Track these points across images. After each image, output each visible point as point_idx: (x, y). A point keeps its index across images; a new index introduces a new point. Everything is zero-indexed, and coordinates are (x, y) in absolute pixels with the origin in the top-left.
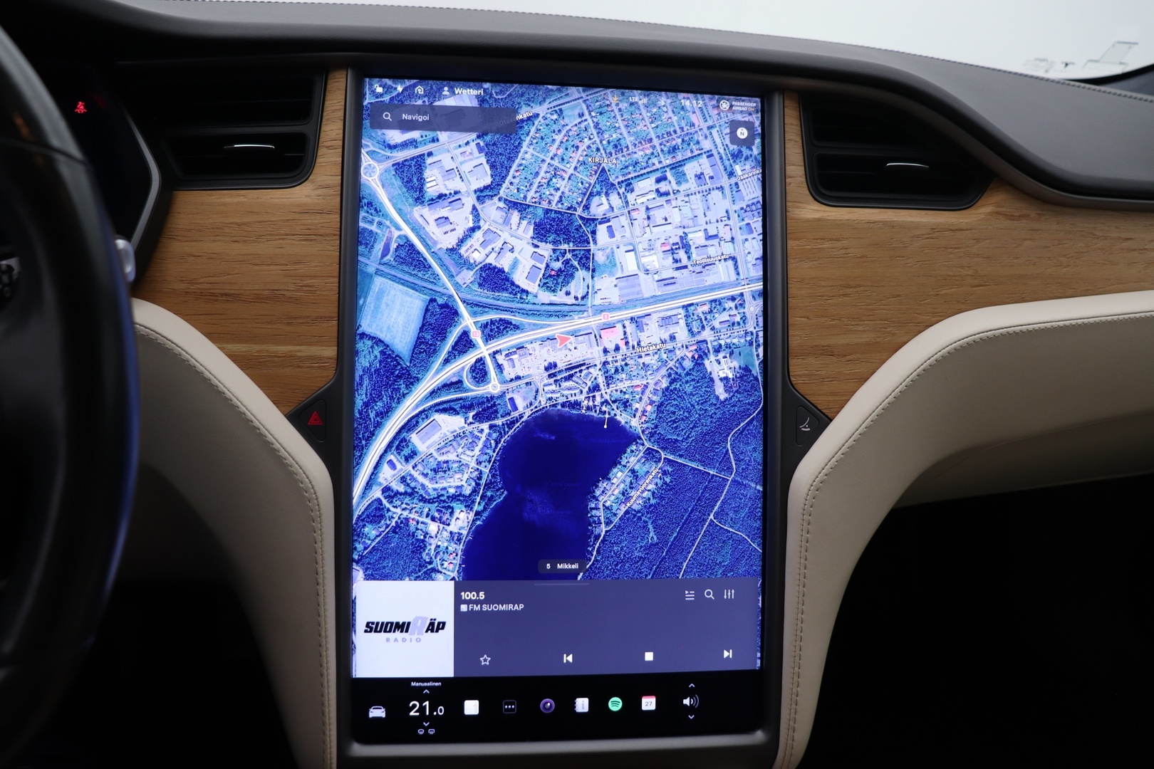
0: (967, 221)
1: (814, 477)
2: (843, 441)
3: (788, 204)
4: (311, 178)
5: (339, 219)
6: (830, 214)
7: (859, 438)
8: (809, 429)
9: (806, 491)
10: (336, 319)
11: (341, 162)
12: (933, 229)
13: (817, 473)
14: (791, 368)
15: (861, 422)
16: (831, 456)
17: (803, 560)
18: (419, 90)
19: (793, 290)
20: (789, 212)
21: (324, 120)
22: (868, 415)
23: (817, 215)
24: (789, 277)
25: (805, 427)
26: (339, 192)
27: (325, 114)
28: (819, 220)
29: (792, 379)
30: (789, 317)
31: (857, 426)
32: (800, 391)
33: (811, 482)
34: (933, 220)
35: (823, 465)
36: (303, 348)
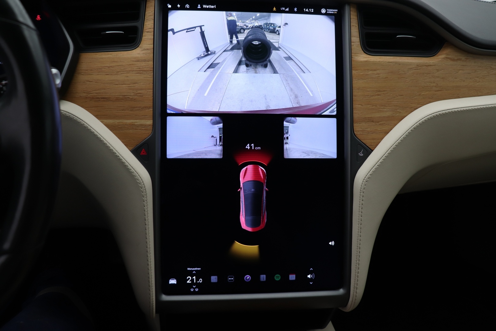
0: (433, 62)
1: (365, 176)
2: (378, 160)
3: (352, 54)
4: (140, 46)
5: (153, 64)
6: (371, 59)
7: (385, 158)
8: (363, 155)
9: (362, 182)
10: (152, 108)
11: (153, 38)
12: (418, 65)
13: (366, 174)
14: (354, 128)
15: (386, 151)
16: (372, 167)
17: (360, 213)
18: (187, 6)
19: (355, 93)
20: (353, 58)
21: (145, 20)
22: (389, 148)
23: (365, 59)
24: (353, 87)
25: (361, 154)
26: (153, 52)
27: (146, 17)
28: (366, 61)
29: (355, 132)
30: (353, 105)
31: (384, 153)
32: (358, 138)
33: (364, 178)
34: (418, 61)
35: (369, 171)
36: (137, 121)
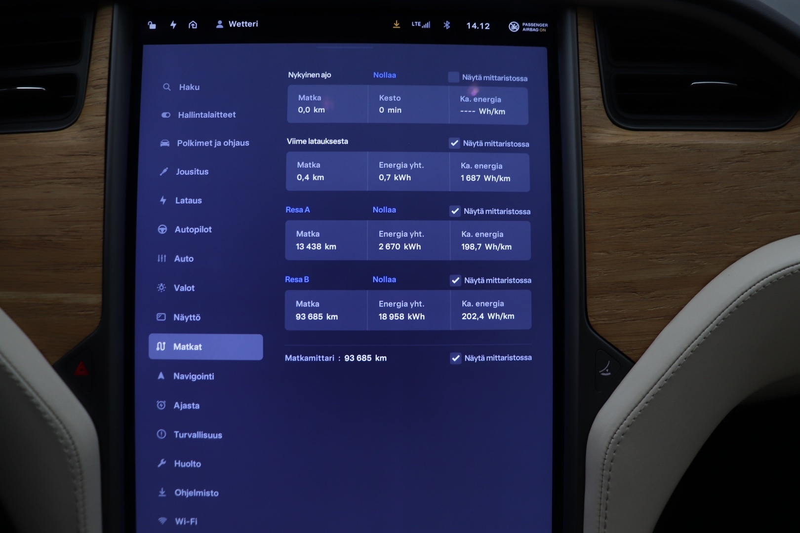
0: (780, 142)
1: (615, 428)
2: (647, 388)
3: (584, 129)
4: (79, 119)
5: (103, 161)
6: (631, 138)
7: (665, 384)
8: (609, 374)
9: (606, 444)
10: (101, 265)
11: (105, 101)
12: (744, 151)
13: (618, 425)
14: (589, 308)
15: (667, 366)
16: (633, 406)
17: (602, 519)
18: (193, 25)
19: (590, 222)
20: (585, 137)
21: (92, 59)
22: (674, 358)
23: (616, 140)
24: (586, 208)
25: (605, 372)
26: (104, 133)
27: (93, 52)
28: (618, 145)
29: (591, 320)
30: (587, 252)
31: (663, 371)
32: (599, 333)
33: (611, 434)
34: (744, 142)
35: (625, 416)
36: (68, 295)
